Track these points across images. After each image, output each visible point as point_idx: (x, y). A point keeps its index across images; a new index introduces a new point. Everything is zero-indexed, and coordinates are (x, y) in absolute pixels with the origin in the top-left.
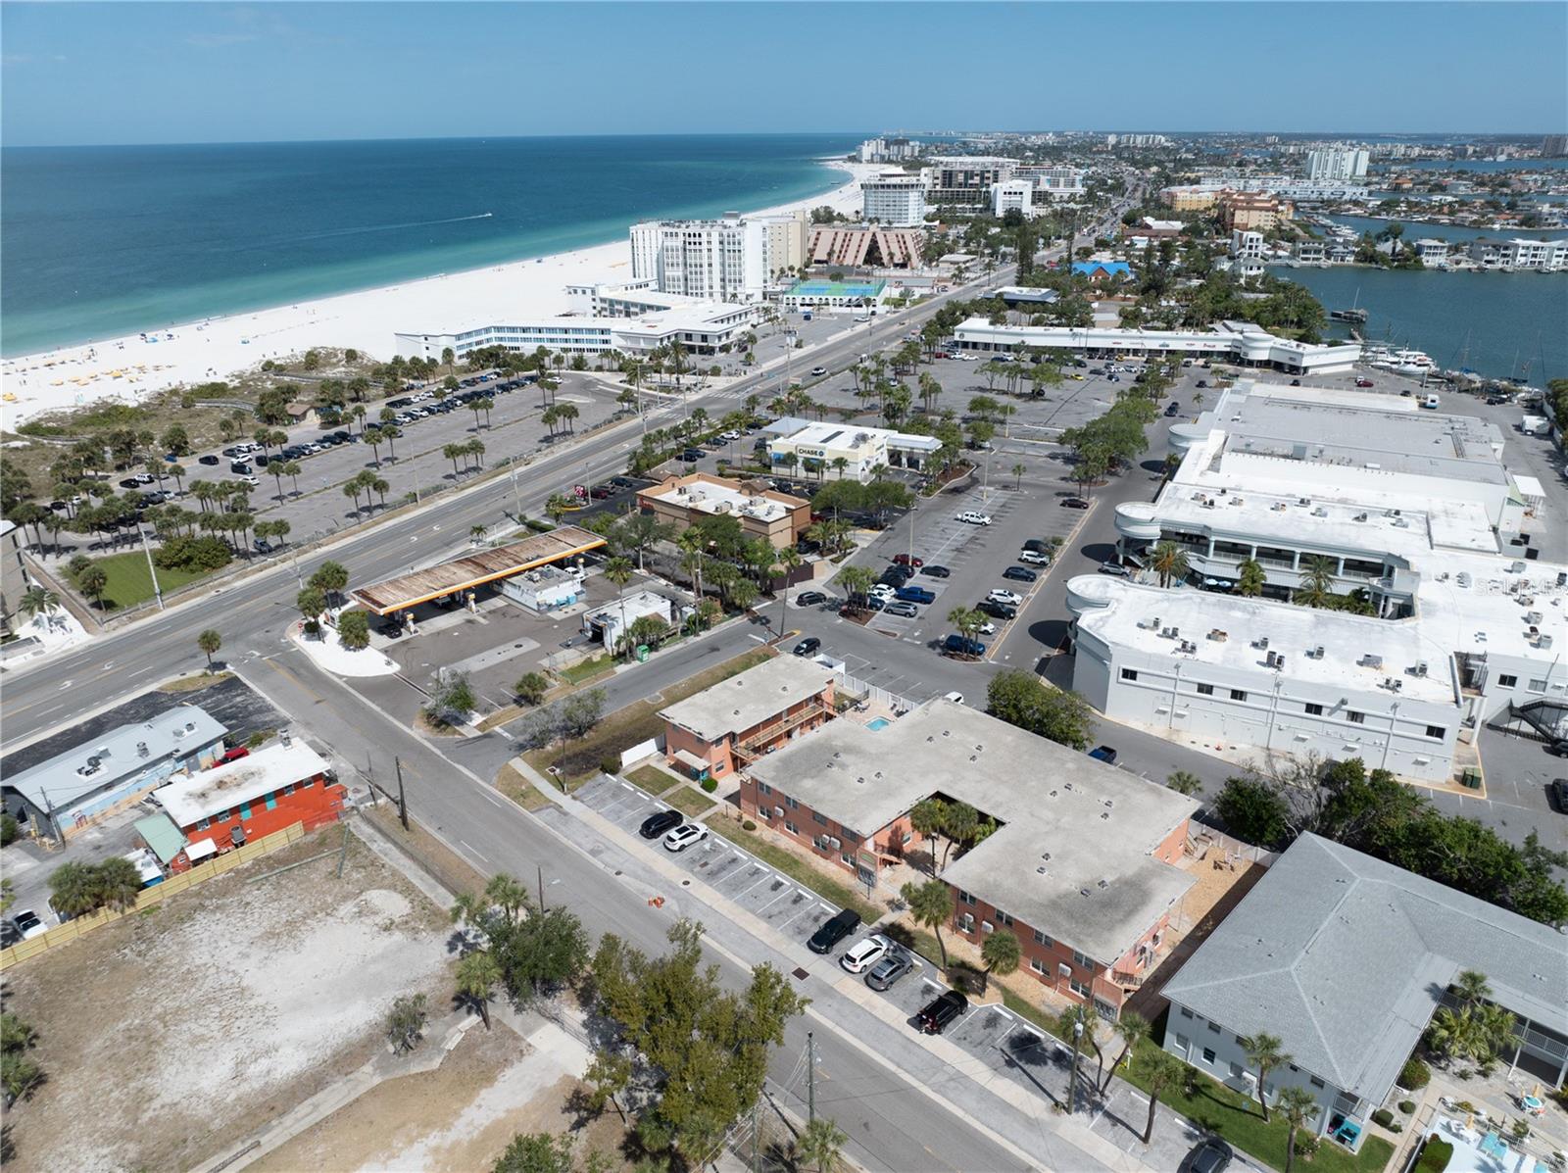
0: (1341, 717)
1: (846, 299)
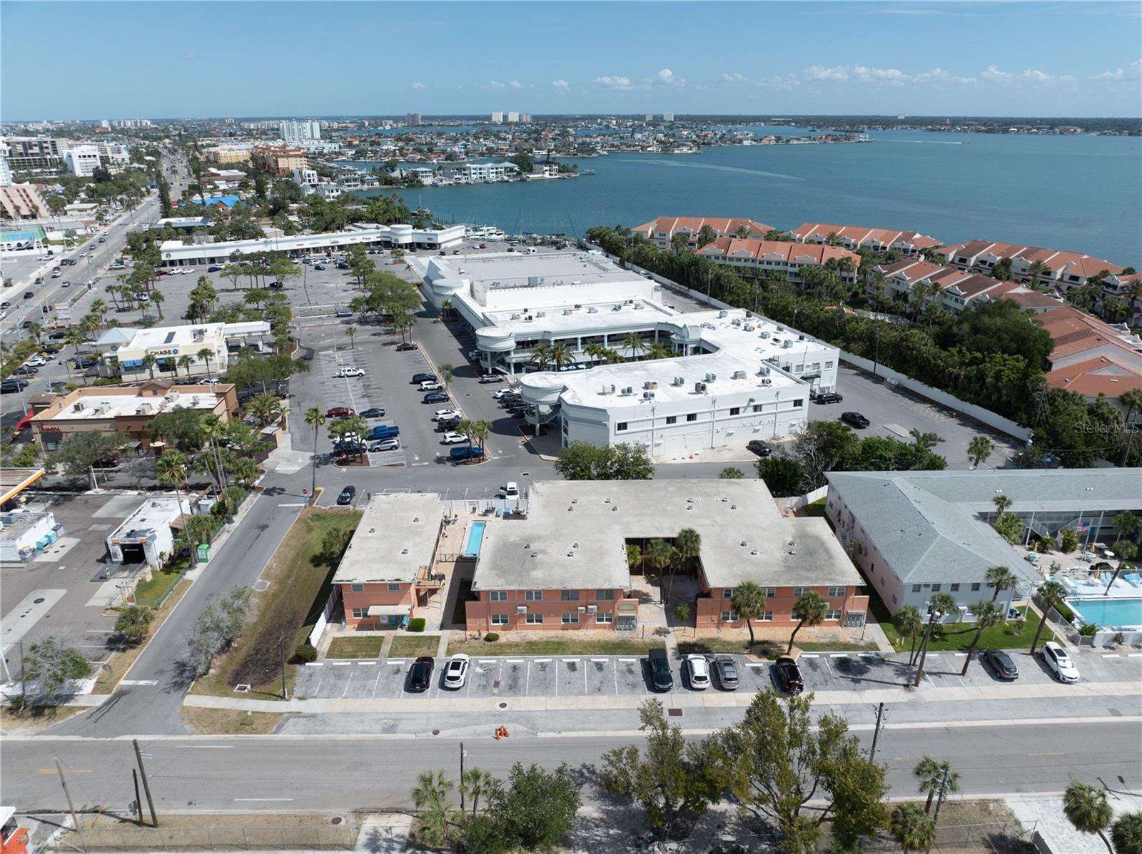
0: (750, 412)
1: (14, 244)
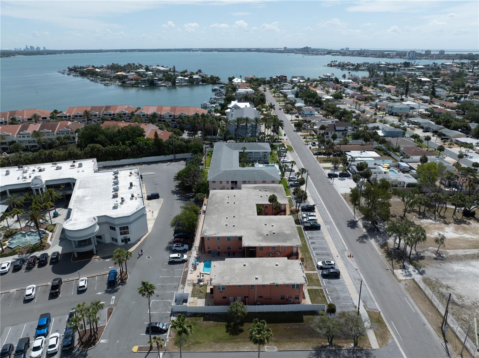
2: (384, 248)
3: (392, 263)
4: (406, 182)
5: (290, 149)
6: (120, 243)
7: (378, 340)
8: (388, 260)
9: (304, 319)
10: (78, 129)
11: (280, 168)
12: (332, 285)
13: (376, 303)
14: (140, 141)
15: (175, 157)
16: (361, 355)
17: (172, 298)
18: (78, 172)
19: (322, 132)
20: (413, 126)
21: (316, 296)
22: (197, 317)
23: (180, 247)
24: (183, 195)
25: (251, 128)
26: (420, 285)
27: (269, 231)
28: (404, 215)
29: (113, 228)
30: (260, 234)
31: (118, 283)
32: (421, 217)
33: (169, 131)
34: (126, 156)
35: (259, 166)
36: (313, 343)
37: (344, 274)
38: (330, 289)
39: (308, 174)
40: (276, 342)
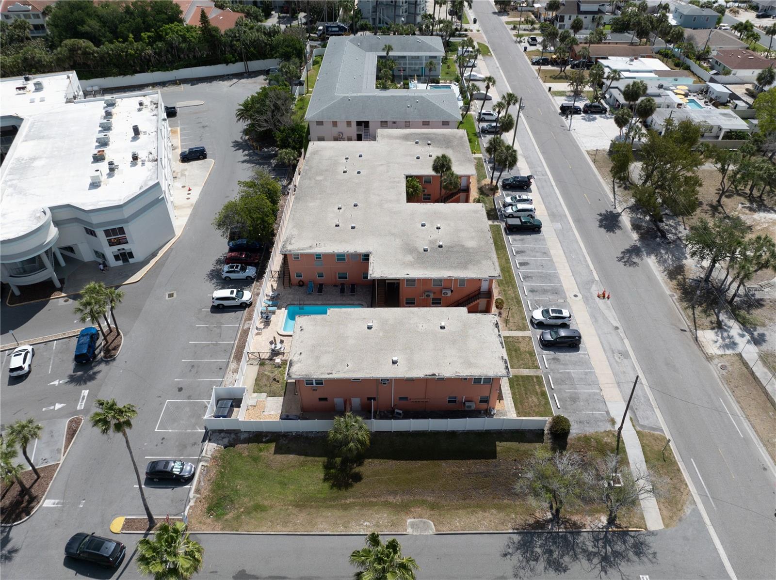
2: (675, 279)
3: (694, 314)
4: (723, 127)
5: (483, 51)
6: (112, 262)
7: (662, 507)
8: (686, 309)
9: (498, 449)
10: (48, 7)
11: (462, 92)
12: (562, 367)
13: (658, 412)
14: (173, 31)
15: (246, 66)
16: (623, 547)
17: (209, 397)
18: (32, 101)
19: (551, 14)
20: (737, 4)
21: (526, 394)
22: (262, 442)
23: (238, 272)
24: (256, 151)
25: (405, 6)
26: (754, 369)
27: (431, 242)
28: (719, 201)
29: (92, 233)
30: (410, 249)
31: (99, 357)
32: (755, 206)
33: (237, 12)
34: (145, 66)
35: (418, 88)
36: (516, 514)
37: (590, 341)
38: (558, 376)
39: (520, 107)
40: (433, 507)
